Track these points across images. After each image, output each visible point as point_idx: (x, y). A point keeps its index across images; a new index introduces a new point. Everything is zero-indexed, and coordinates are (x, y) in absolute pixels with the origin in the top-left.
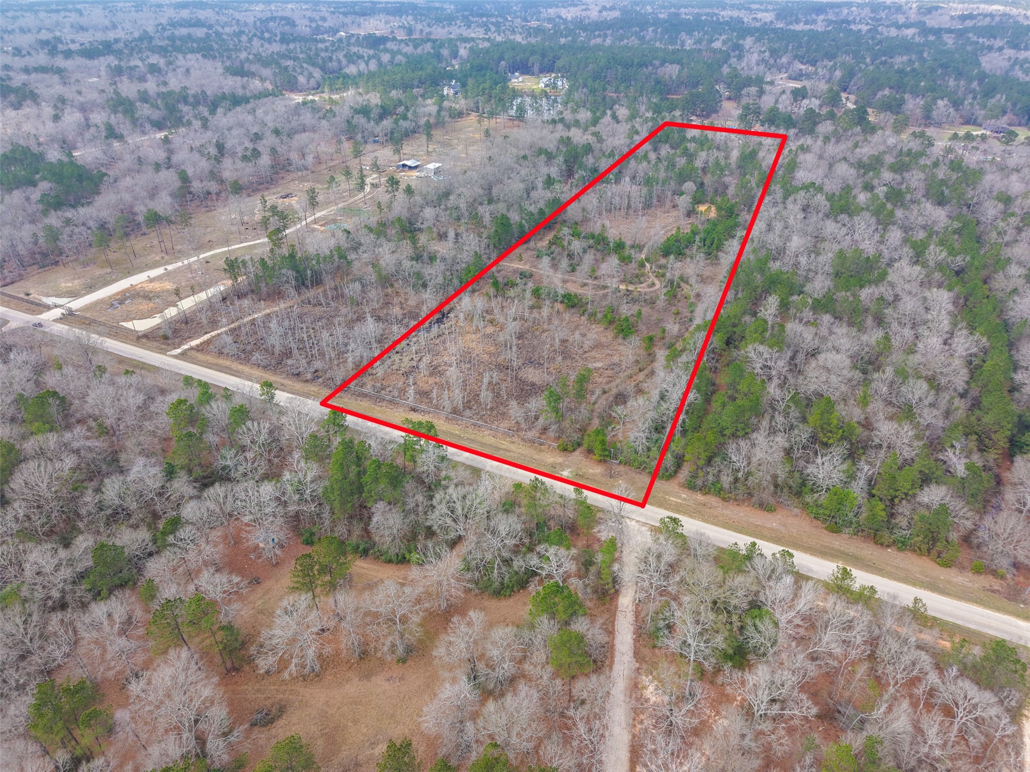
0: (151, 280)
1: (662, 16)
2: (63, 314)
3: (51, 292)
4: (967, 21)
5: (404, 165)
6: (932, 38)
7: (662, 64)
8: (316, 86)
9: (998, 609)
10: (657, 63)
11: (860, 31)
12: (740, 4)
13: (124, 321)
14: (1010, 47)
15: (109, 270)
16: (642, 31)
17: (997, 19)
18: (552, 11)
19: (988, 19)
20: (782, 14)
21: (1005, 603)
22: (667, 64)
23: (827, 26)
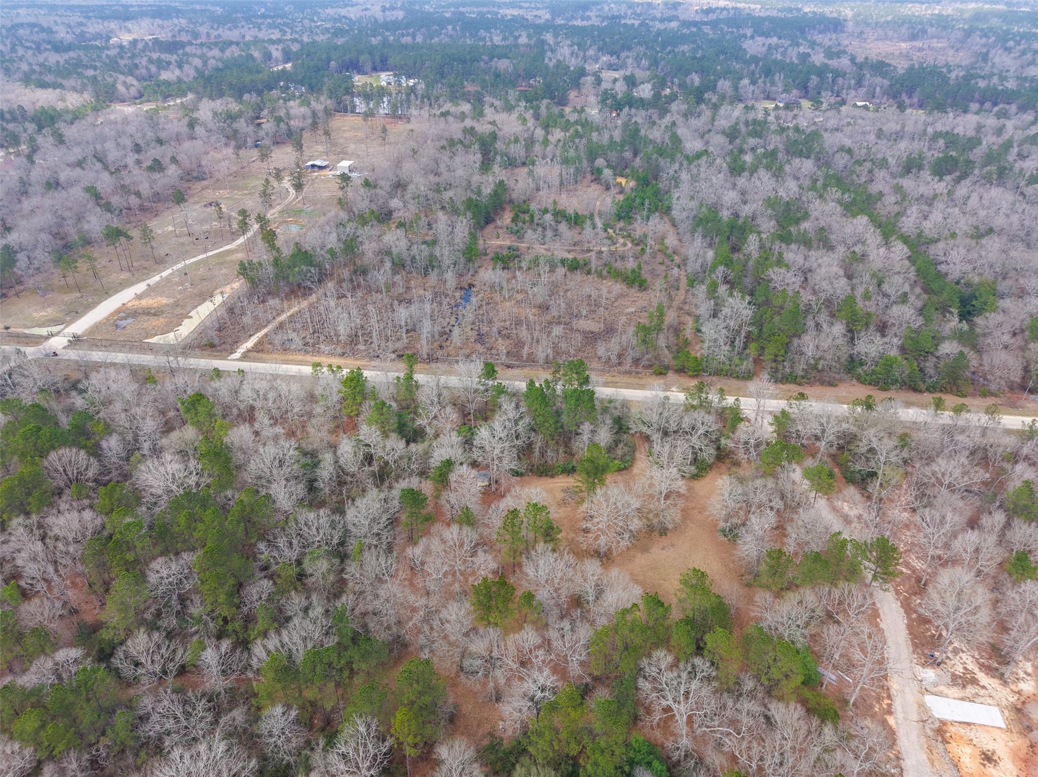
0: (139, 297)
1: (447, 15)
2: (69, 341)
3: (29, 324)
4: (711, 15)
5: (313, 166)
6: (694, 30)
7: (491, 60)
8: (137, 95)
9: (1010, 414)
10: (486, 58)
11: (633, 25)
12: (510, 3)
13: (147, 338)
14: (759, 36)
15: (78, 295)
16: (442, 29)
17: (732, 12)
18: (329, 11)
19: (725, 12)
20: (556, 12)
21: (1011, 410)
22: (495, 59)
23: (603, 21)
